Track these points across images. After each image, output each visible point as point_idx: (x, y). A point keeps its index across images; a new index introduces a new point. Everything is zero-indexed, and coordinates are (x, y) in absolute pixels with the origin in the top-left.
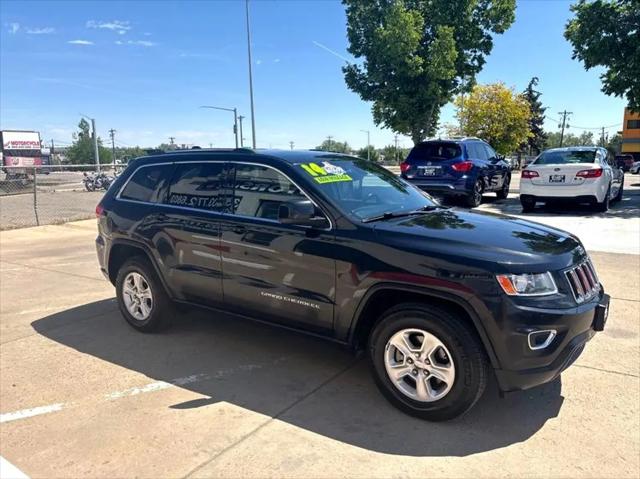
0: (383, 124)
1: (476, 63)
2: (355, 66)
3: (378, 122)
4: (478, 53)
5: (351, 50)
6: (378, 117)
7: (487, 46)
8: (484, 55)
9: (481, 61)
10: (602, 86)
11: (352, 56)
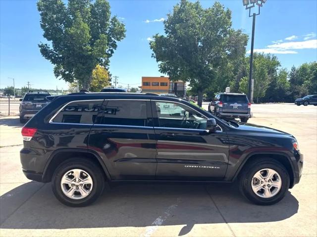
0: (60, 77)
1: (110, 52)
2: (46, 45)
3: (57, 76)
4: (111, 49)
5: (45, 36)
6: (57, 73)
7: (114, 46)
8: (114, 50)
9: (112, 52)
10: (159, 69)
11: (45, 39)
